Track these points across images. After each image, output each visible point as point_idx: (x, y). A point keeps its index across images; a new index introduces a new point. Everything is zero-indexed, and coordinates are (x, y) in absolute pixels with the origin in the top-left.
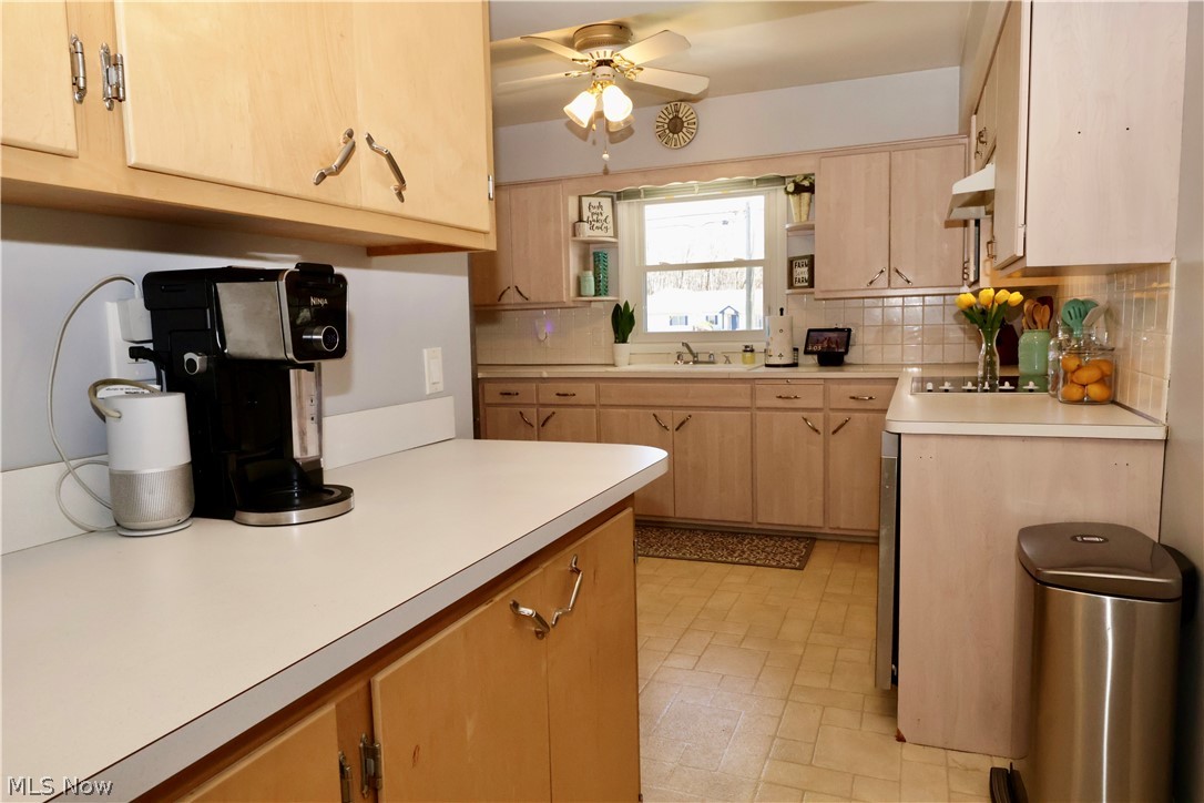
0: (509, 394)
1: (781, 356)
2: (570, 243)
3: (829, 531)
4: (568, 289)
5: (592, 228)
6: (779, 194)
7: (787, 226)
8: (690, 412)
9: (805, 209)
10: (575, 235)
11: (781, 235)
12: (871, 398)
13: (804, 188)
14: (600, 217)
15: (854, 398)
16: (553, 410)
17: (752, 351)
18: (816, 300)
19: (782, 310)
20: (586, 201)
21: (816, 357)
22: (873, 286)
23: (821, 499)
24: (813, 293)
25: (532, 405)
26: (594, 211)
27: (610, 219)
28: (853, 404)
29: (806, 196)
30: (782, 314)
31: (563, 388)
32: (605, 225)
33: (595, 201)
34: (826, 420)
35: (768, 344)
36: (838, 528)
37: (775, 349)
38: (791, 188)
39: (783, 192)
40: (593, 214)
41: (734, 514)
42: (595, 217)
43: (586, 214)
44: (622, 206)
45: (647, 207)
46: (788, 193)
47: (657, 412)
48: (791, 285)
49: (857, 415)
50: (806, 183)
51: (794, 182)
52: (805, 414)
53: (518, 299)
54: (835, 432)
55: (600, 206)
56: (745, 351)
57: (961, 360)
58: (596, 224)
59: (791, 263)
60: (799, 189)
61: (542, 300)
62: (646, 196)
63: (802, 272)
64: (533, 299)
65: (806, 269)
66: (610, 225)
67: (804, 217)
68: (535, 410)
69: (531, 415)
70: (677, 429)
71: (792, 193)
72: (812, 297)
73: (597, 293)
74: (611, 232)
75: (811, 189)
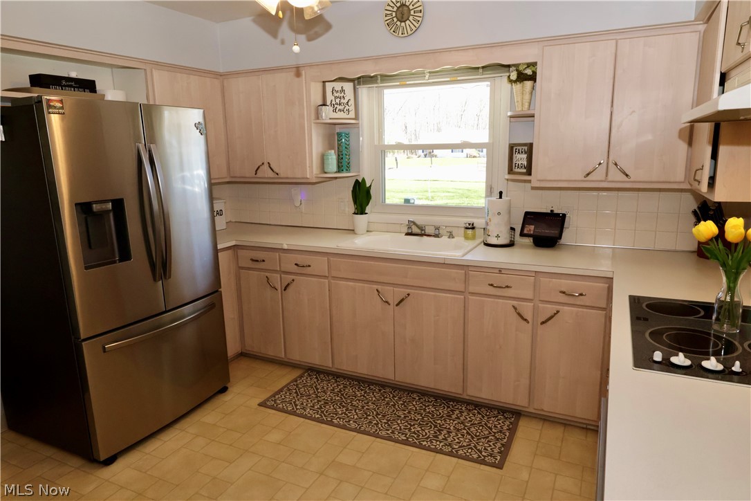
0: (257, 261)
1: (498, 236)
2: (313, 125)
3: (534, 411)
4: (311, 167)
5: (335, 111)
6: (502, 82)
7: (509, 114)
8: (409, 291)
9: (527, 97)
10: (318, 118)
11: (504, 122)
12: (581, 295)
13: (526, 75)
14: (342, 101)
15: (564, 293)
16: (293, 277)
17: (473, 228)
18: (533, 188)
19: (501, 193)
20: (329, 86)
21: (531, 239)
22: (589, 178)
23: (527, 382)
24: (529, 181)
25: (275, 271)
26: (337, 95)
27: (352, 102)
28: (563, 298)
29: (529, 84)
30: (501, 197)
31: (301, 259)
32: (347, 107)
33: (338, 86)
34: (535, 310)
35: (487, 224)
36: (542, 410)
37: (493, 230)
38: (514, 76)
39: (506, 79)
40: (336, 97)
41: (447, 385)
42: (338, 101)
43: (330, 97)
44: (363, 91)
45: (386, 91)
46: (511, 81)
47: (379, 287)
48: (511, 171)
49: (566, 308)
50: (529, 72)
51: (517, 70)
52: (515, 303)
53: (271, 174)
54: (543, 323)
55: (343, 91)
56: (467, 228)
57: (673, 248)
58: (339, 107)
59: (512, 148)
60: (522, 77)
61: (289, 176)
62: (382, 81)
63: (521, 159)
64: (282, 175)
65: (525, 156)
66: (352, 108)
67: (526, 105)
68: (279, 276)
69: (276, 279)
70: (397, 305)
71: (515, 82)
72: (528, 185)
73: (340, 169)
74: (352, 115)
75: (533, 78)
